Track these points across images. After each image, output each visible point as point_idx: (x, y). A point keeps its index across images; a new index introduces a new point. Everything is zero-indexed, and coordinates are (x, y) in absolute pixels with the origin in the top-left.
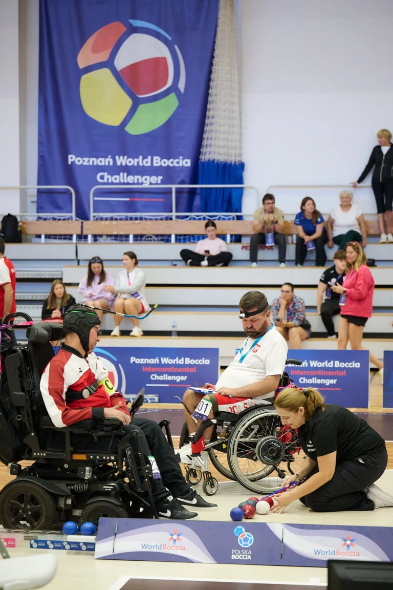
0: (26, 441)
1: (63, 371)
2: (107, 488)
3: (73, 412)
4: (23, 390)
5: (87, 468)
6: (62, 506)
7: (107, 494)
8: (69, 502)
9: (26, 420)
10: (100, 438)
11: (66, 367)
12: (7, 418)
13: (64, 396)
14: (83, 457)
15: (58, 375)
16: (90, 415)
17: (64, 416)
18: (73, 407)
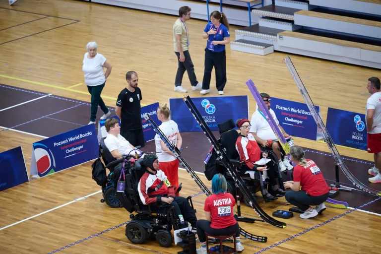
0: (135, 206)
1: (145, 182)
2: (164, 227)
3: (151, 199)
4: (132, 188)
5: (157, 219)
6: (149, 231)
7: (164, 229)
8: (151, 230)
9: (134, 199)
10: (161, 208)
11: (147, 181)
12: (128, 197)
13: (146, 192)
14: (155, 214)
15: (144, 184)
16: (156, 201)
17: (146, 201)
18: (150, 197)
